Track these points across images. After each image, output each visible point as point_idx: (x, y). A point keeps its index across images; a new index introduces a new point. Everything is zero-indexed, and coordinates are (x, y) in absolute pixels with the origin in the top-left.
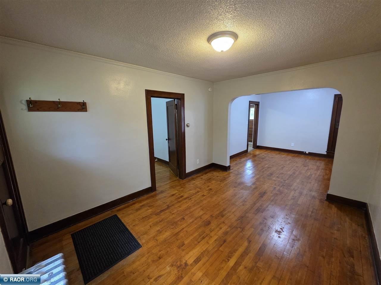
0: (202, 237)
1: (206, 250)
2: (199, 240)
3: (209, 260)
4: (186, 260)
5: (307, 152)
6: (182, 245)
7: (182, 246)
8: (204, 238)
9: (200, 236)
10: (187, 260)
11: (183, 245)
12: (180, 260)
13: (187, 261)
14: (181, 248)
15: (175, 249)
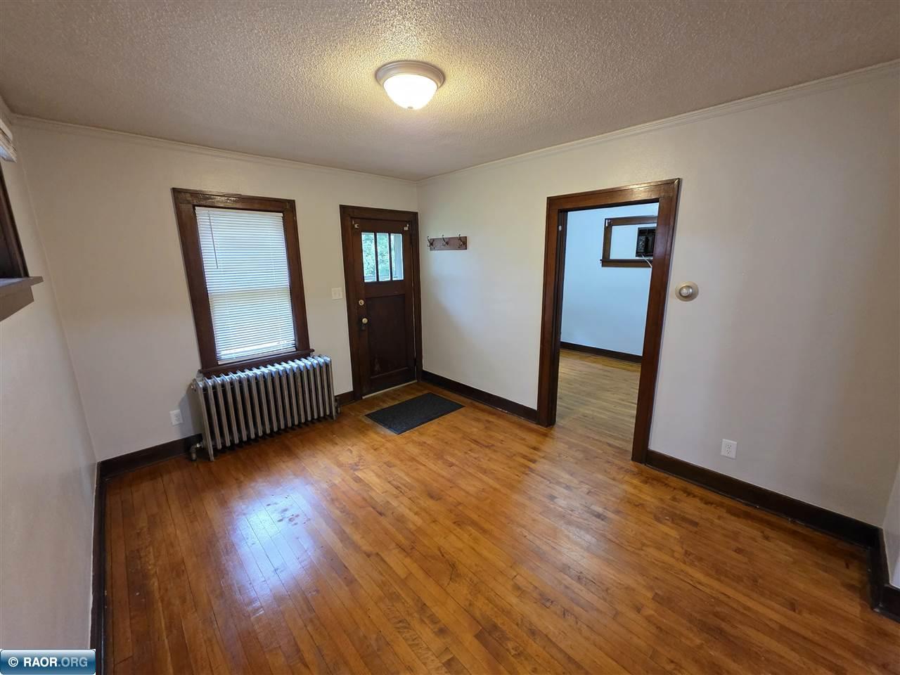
0: (400, 486)
2: (394, 483)
9: (402, 484)
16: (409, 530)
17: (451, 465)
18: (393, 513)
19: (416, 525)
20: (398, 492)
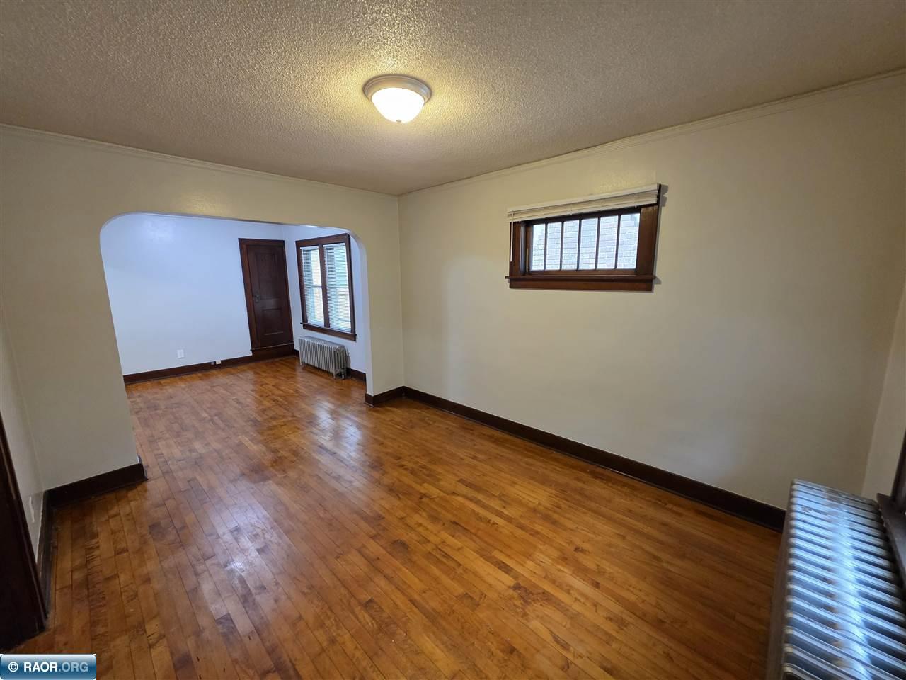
0: (444, 560)
1: (477, 552)
2: (453, 564)
3: (499, 550)
4: (506, 587)
5: (219, 362)
6: (470, 600)
7: (472, 598)
8: (447, 554)
9: (442, 562)
10: (505, 585)
11: (470, 597)
12: (510, 599)
13: (509, 587)
14: (477, 599)
15: (481, 616)
16: (424, 510)
17: (368, 605)
18: (444, 524)
19: (421, 515)
20: (444, 550)
